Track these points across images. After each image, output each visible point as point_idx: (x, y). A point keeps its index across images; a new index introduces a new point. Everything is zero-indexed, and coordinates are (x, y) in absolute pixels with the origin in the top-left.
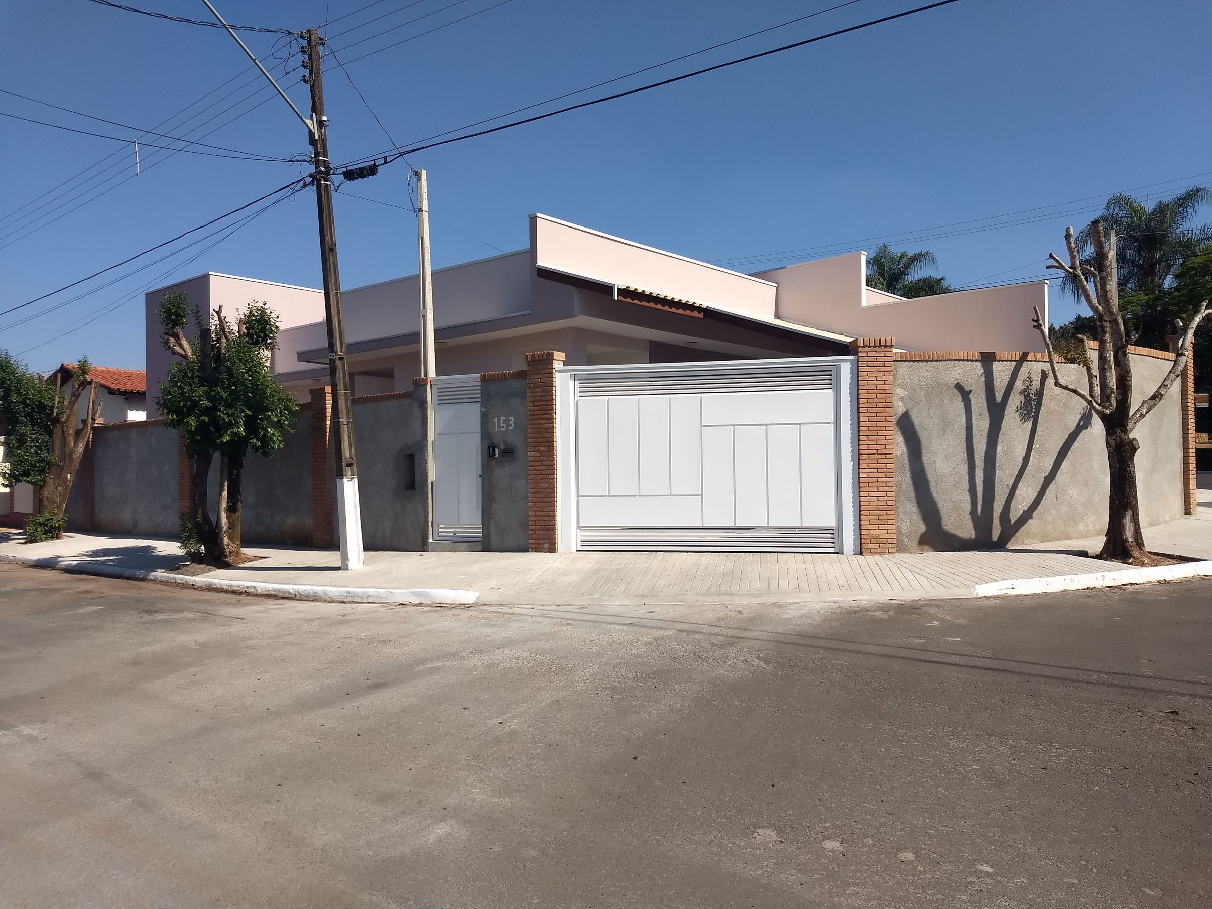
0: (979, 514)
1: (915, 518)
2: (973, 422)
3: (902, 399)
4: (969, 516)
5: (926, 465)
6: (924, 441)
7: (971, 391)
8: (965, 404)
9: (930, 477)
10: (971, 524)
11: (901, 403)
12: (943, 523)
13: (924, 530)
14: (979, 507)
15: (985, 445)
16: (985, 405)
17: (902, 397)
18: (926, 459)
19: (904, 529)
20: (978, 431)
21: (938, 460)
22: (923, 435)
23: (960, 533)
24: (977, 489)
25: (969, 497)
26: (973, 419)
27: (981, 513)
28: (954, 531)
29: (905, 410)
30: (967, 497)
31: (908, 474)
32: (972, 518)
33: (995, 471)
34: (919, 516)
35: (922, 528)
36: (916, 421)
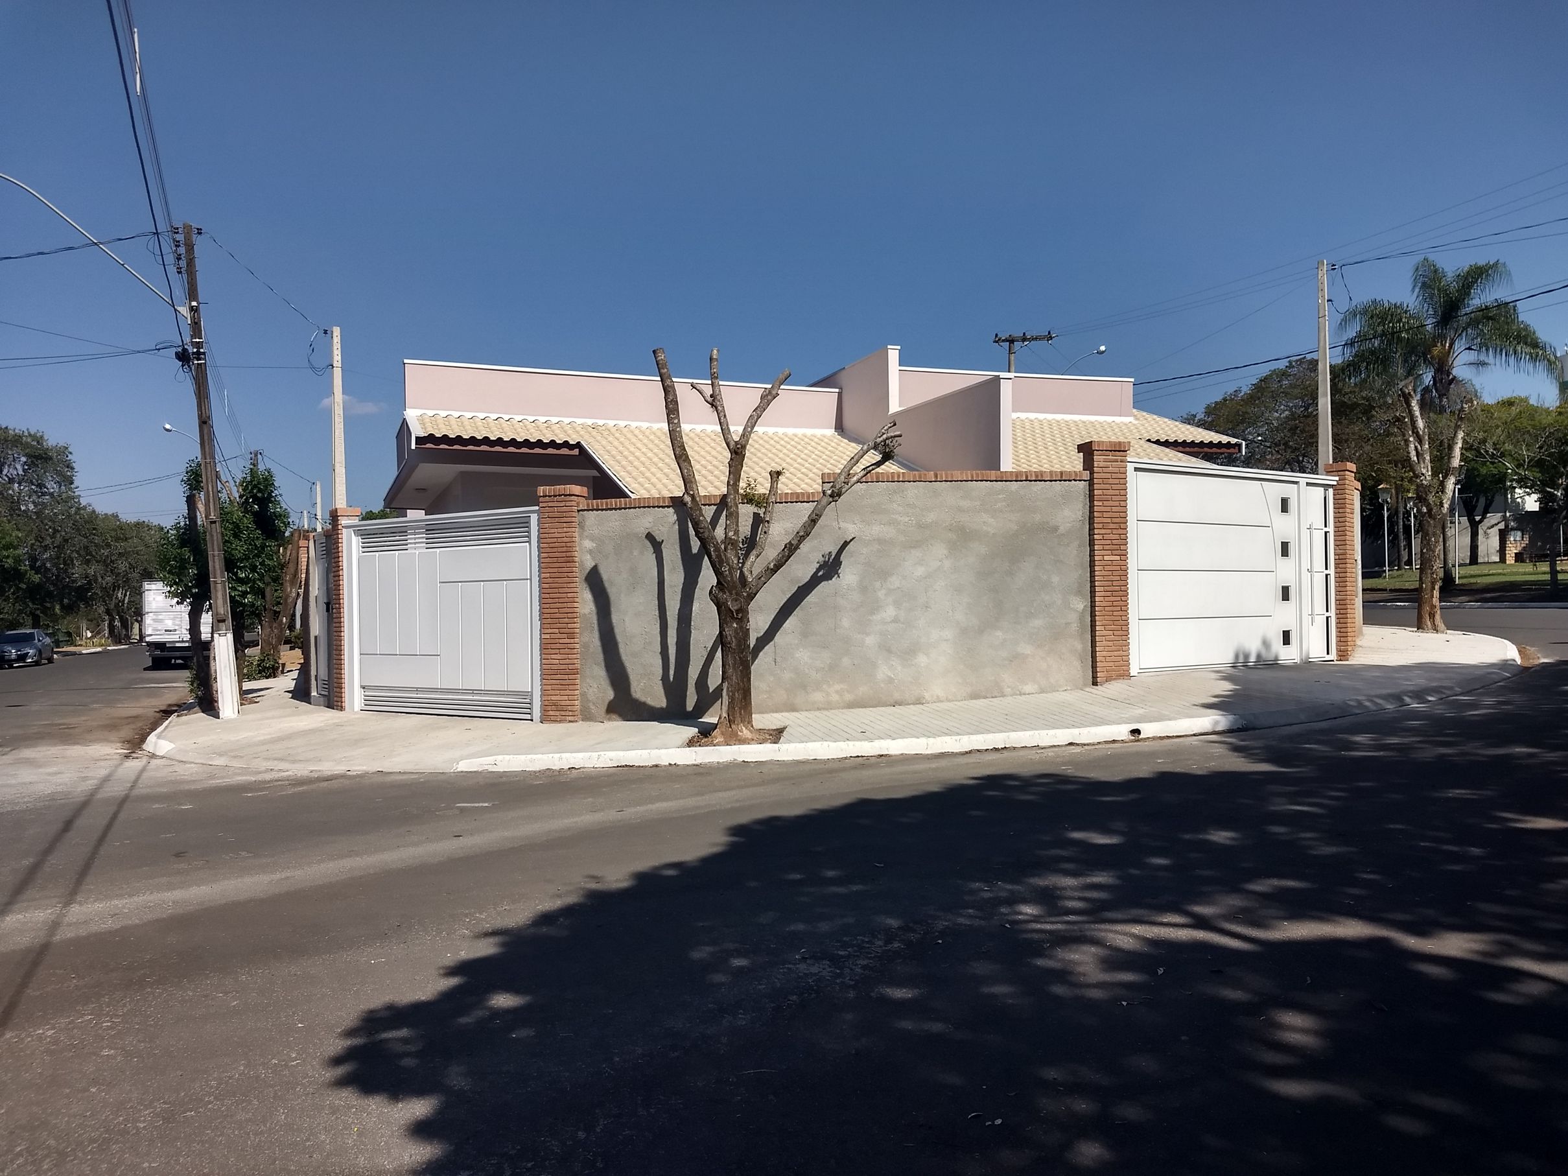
0: (671, 679)
1: (603, 683)
2: (665, 577)
3: (590, 552)
4: (661, 682)
5: (615, 624)
6: (612, 597)
7: (663, 541)
8: (656, 557)
9: (619, 638)
10: (662, 691)
11: (589, 557)
12: (632, 690)
13: (612, 698)
14: (672, 672)
15: (679, 602)
16: (680, 556)
17: (590, 550)
18: (615, 618)
19: (591, 696)
20: (671, 586)
21: (626, 619)
22: (612, 591)
23: (650, 702)
24: (670, 651)
25: (661, 661)
26: (665, 573)
27: (673, 678)
28: (643, 699)
29: (593, 564)
30: (659, 661)
31: (596, 634)
32: (663, 684)
33: (691, 632)
34: (608, 682)
35: (610, 695)
36: (605, 575)
